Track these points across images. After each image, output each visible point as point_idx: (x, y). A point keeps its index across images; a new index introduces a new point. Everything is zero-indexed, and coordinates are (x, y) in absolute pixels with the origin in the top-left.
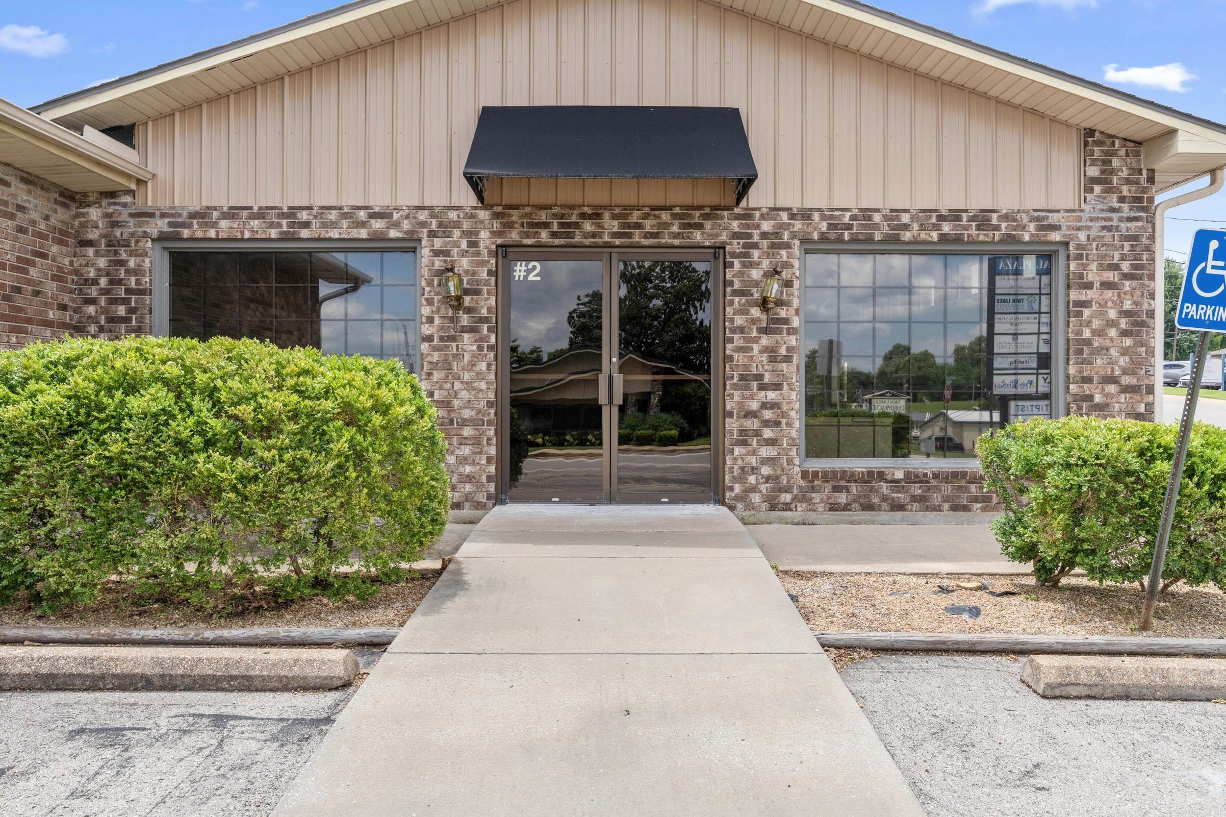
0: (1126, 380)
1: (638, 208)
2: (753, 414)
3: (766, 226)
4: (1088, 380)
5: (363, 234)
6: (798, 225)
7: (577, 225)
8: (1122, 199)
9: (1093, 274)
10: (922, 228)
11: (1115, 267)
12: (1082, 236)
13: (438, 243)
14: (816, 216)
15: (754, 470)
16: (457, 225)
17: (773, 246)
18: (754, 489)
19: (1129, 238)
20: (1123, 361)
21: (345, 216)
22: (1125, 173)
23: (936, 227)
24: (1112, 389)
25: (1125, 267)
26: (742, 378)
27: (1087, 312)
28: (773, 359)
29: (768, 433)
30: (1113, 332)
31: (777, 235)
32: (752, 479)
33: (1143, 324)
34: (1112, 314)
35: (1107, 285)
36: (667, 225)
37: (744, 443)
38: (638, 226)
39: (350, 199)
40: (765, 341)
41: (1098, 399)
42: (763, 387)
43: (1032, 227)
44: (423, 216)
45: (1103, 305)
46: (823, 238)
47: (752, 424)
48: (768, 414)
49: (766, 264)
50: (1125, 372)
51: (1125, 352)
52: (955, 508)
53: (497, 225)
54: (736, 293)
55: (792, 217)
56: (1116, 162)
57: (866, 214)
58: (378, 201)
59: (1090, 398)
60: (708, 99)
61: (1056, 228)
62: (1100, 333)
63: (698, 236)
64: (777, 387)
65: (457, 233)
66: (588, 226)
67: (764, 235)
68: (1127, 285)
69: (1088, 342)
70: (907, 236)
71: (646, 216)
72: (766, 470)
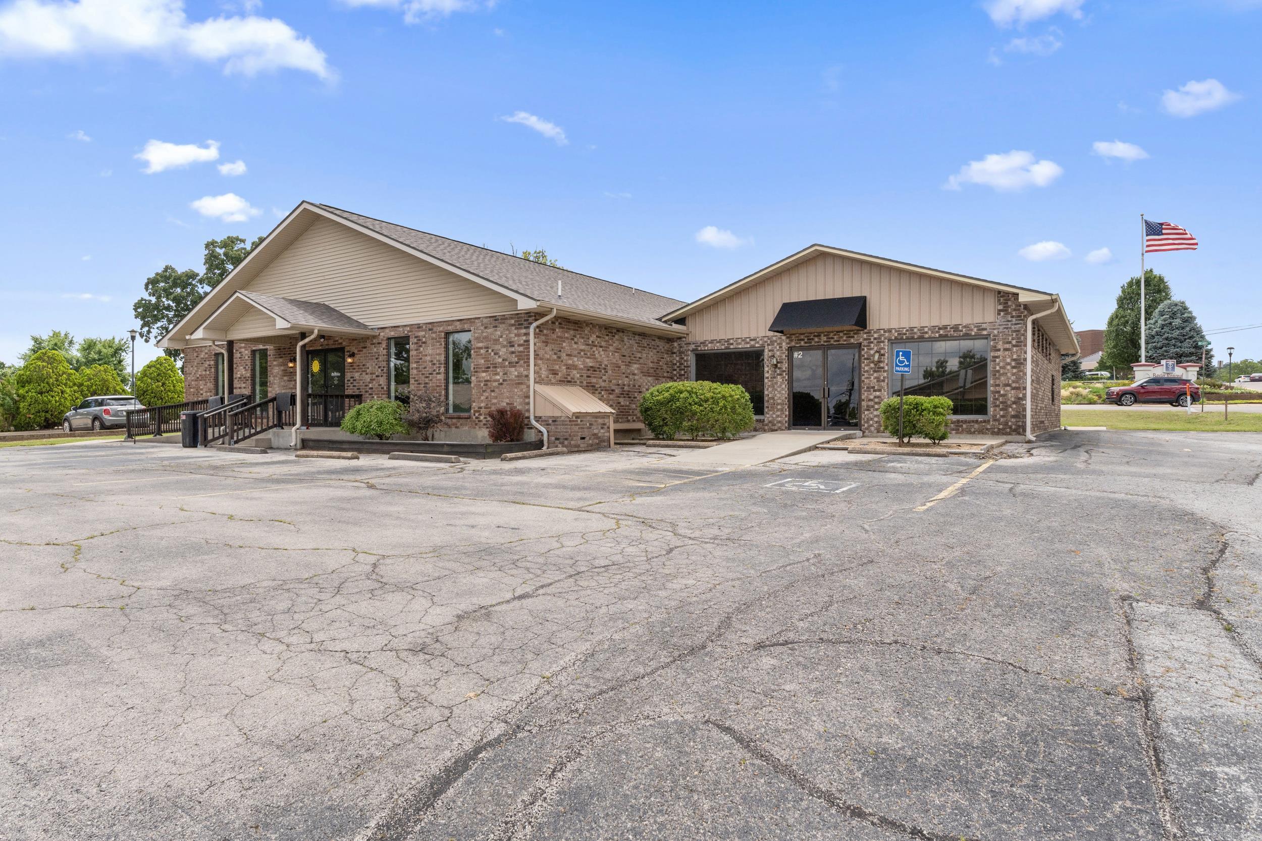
0: (1014, 385)
1: (832, 332)
2: (870, 400)
3: (876, 335)
4: (999, 385)
5: (748, 346)
6: (887, 334)
7: (813, 339)
8: (1012, 317)
9: (1000, 345)
10: (932, 333)
11: (1010, 342)
12: (996, 332)
13: (770, 347)
14: (893, 331)
15: (872, 419)
16: (776, 341)
17: (878, 342)
18: (872, 426)
19: (1015, 331)
20: (1013, 378)
21: (743, 340)
22: (1014, 307)
23: (938, 332)
24: (1008, 388)
25: (1014, 342)
26: (868, 388)
27: (997, 360)
28: (878, 381)
29: (876, 406)
30: (1009, 367)
31: (879, 338)
32: (871, 422)
33: (1022, 364)
34: (1008, 360)
35: (1006, 350)
36: (842, 337)
37: (868, 410)
38: (833, 338)
39: (744, 336)
40: (875, 375)
41: (1002, 392)
42: (875, 391)
43: (975, 330)
44: (766, 339)
45: (1004, 357)
46: (896, 338)
47: (871, 403)
48: (876, 400)
49: (876, 348)
50: (1013, 382)
51: (1013, 374)
53: (788, 341)
54: (865, 359)
55: (885, 332)
56: (1010, 303)
57: (912, 329)
58: (753, 336)
59: (999, 392)
60: (857, 294)
61: (985, 329)
62: (1003, 368)
63: (852, 340)
64: (880, 390)
65: (776, 344)
66: (816, 339)
67: (875, 339)
68: (1015, 349)
69: (998, 371)
70: (927, 336)
71: (835, 335)
72: (876, 419)
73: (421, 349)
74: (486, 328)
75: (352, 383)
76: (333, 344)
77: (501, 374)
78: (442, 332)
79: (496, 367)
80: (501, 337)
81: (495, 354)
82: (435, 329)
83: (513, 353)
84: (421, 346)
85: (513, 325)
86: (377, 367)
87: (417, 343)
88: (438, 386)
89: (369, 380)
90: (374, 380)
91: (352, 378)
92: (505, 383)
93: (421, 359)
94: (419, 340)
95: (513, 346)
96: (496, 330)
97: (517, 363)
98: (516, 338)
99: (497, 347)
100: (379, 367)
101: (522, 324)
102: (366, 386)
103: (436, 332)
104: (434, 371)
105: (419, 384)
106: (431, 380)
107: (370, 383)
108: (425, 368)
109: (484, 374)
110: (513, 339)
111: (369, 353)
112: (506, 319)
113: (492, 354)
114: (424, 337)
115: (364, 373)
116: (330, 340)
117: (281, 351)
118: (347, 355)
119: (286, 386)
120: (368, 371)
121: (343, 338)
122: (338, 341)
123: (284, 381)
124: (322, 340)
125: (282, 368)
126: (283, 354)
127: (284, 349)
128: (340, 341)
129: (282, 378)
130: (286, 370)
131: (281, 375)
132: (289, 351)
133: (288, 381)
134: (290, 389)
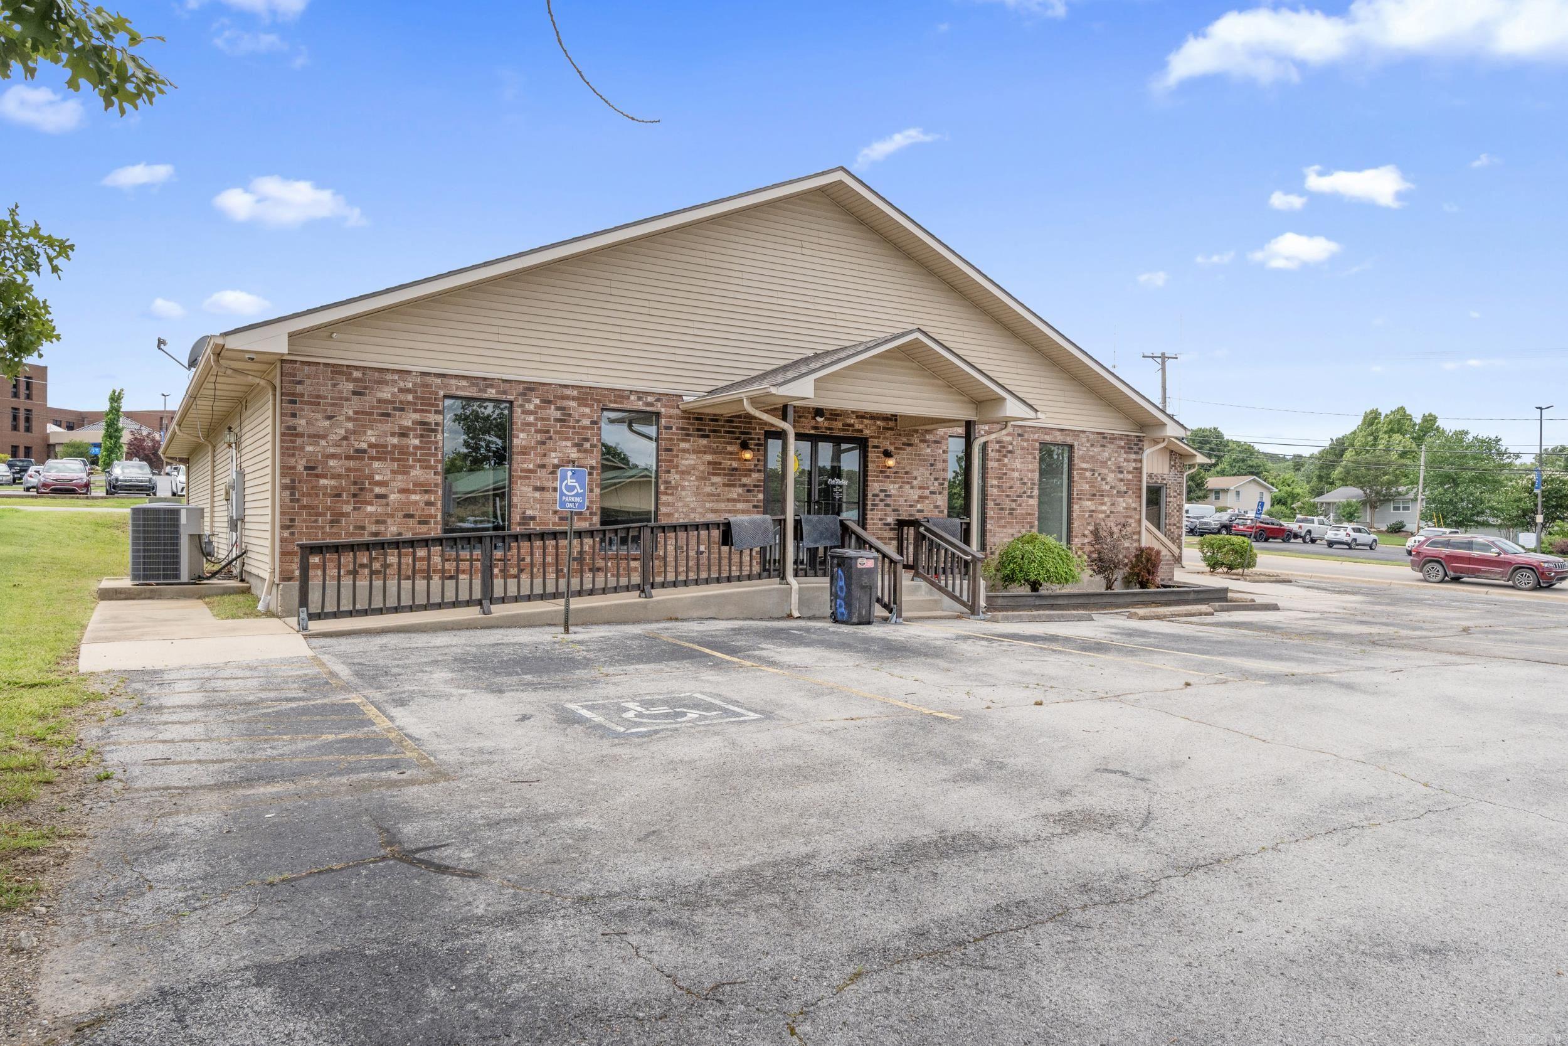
73: (1006, 460)
74: (1092, 445)
75: (882, 500)
76: (843, 430)
77: (1109, 504)
78: (1036, 441)
79: (1102, 495)
80: (1110, 459)
81: (1103, 479)
82: (1026, 435)
83: (1122, 480)
84: (1005, 456)
85: (1122, 448)
86: (932, 478)
87: (999, 451)
88: (1029, 514)
89: (916, 497)
90: (926, 498)
91: (882, 491)
92: (1112, 515)
93: (1006, 474)
94: (1004, 447)
95: (1122, 472)
96: (1104, 451)
97: (1126, 492)
98: (1125, 464)
99: (1104, 471)
100: (936, 479)
101: (1132, 448)
102: (911, 506)
103: (1028, 440)
104: (1025, 492)
105: (1002, 509)
106: (1020, 505)
107: (918, 502)
108: (1011, 487)
109: (1089, 503)
110: (1122, 464)
111: (919, 455)
112: (1115, 439)
113: (1099, 478)
114: (1011, 444)
115: (908, 486)
116: (836, 420)
117: (705, 425)
118: (872, 452)
119: (719, 495)
120: (915, 483)
121: (866, 421)
122: (852, 425)
123: (713, 484)
124: (819, 419)
125: (709, 458)
126: (710, 431)
127: (712, 420)
128: (857, 427)
129: (705, 479)
130: (720, 464)
131: (703, 472)
132: (730, 427)
133: (724, 485)
134: (729, 500)
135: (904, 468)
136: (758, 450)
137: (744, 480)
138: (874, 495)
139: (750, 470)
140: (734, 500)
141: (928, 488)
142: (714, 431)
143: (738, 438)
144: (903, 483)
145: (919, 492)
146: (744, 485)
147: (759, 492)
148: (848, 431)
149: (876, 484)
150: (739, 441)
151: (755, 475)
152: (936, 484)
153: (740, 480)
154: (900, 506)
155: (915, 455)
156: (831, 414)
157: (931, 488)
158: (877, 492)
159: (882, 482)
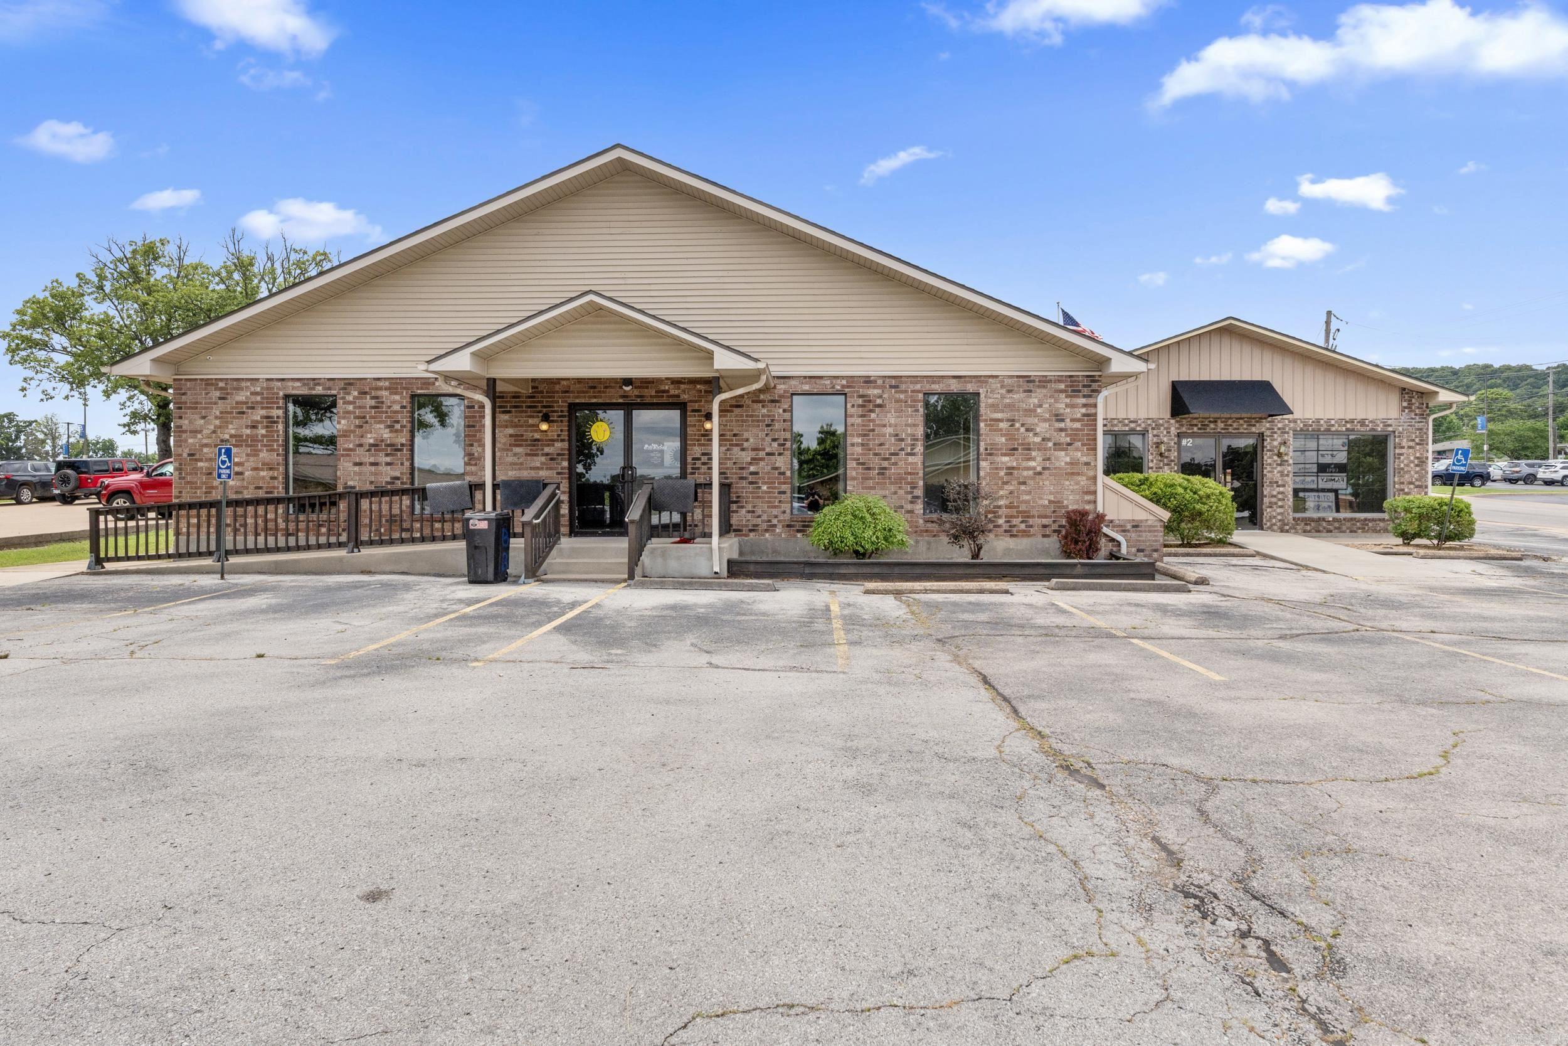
0: (1417, 483)
1: (1230, 418)
2: (1275, 496)
3: (1280, 425)
4: (1403, 483)
5: (1127, 428)
6: (1292, 425)
7: (1208, 425)
8: (1416, 415)
9: (1405, 443)
10: (1339, 426)
11: (1413, 440)
12: (1401, 429)
13: (1155, 432)
14: (1299, 422)
15: (1275, 517)
16: (1162, 425)
17: (1282, 433)
18: (1275, 524)
19: (1418, 429)
20: (1416, 476)
21: (1120, 422)
22: (1417, 405)
23: (1345, 425)
24: (1412, 486)
25: (1417, 440)
26: (1270, 482)
27: (1402, 458)
28: (1282, 475)
29: (1280, 503)
30: (1412, 465)
31: (1284, 429)
32: (1274, 521)
33: (1423, 462)
34: (1412, 458)
35: (1410, 447)
36: (1242, 425)
37: (1271, 507)
38: (1231, 425)
39: (1121, 416)
40: (1279, 468)
41: (1406, 490)
42: (1278, 486)
43: (1381, 425)
44: (1149, 422)
45: (1408, 455)
46: (1301, 430)
47: (1274, 500)
48: (1280, 496)
49: (1279, 439)
50: (1417, 480)
51: (1417, 472)
52: (1351, 532)
53: (1177, 425)
54: (1268, 451)
55: (1290, 422)
56: (1414, 401)
57: (1318, 420)
58: (1132, 416)
59: (1403, 490)
60: (1257, 377)
61: (1391, 425)
62: (1407, 465)
63: (1254, 429)
64: (1284, 486)
65: (1162, 428)
66: (1212, 426)
67: (1279, 429)
68: (1418, 447)
69: (1403, 469)
70: (1333, 429)
71: (1234, 422)
72: (1279, 517)
73: (873, 415)
74: (1009, 391)
75: (704, 463)
76: (656, 397)
77: (1039, 459)
78: (919, 391)
79: (1029, 449)
80: (1040, 406)
81: (1027, 430)
82: (903, 387)
83: (1061, 430)
84: (871, 411)
85: (1061, 391)
86: (768, 439)
87: (862, 406)
88: (910, 474)
89: (748, 459)
90: (762, 459)
91: (704, 454)
92: (1047, 472)
93: (873, 430)
94: (870, 401)
95: (1063, 420)
96: (1030, 397)
97: (1069, 444)
98: (1068, 410)
99: (1030, 421)
100: (774, 440)
101: (1079, 391)
102: (742, 468)
103: (906, 391)
104: (902, 449)
105: (869, 469)
106: (895, 464)
107: (750, 464)
108: (881, 445)
109: (1006, 459)
110: (1062, 411)
111: (752, 416)
112: (1050, 381)
113: (1022, 430)
114: (880, 397)
115: (737, 449)
116: (647, 388)
117: (506, 402)
118: (690, 416)
119: (521, 464)
120: (746, 445)
121: (683, 386)
122: (668, 391)
123: (515, 455)
124: (628, 388)
125: (511, 431)
126: (511, 407)
127: (514, 397)
128: (672, 392)
129: (508, 450)
130: (522, 435)
131: (504, 444)
132: (531, 402)
133: (527, 455)
134: (531, 468)
135: (732, 431)
136: (562, 421)
137: (547, 450)
138: (694, 459)
139: (553, 440)
140: (538, 468)
141: (764, 449)
142: (516, 407)
143: (540, 412)
144: (731, 445)
145: (753, 454)
146: (547, 454)
147: (562, 459)
148: (663, 396)
149: (696, 448)
150: (541, 414)
151: (558, 445)
152: (775, 445)
153: (543, 450)
154: (727, 468)
155: (747, 416)
156: (641, 382)
157: (768, 450)
158: (698, 456)
159: (704, 445)
